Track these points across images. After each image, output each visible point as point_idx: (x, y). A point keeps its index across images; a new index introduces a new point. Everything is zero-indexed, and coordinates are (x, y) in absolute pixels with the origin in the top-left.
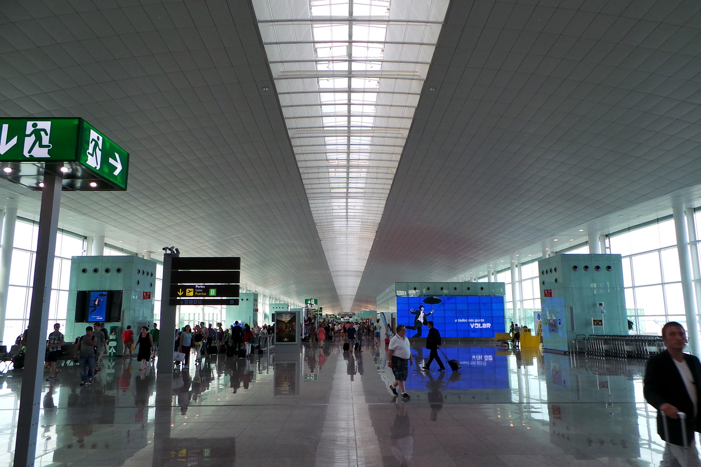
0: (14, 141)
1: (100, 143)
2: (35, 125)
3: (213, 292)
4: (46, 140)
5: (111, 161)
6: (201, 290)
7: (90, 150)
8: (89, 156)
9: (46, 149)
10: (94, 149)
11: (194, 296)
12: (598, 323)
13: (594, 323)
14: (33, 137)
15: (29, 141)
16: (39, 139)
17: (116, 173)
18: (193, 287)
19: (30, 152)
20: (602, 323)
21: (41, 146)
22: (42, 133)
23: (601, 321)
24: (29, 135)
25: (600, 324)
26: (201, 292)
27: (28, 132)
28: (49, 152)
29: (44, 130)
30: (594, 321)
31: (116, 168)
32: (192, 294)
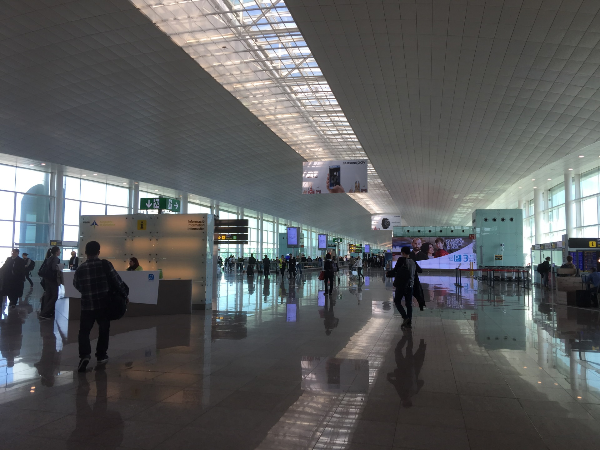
0: (151, 204)
1: (171, 202)
2: (156, 200)
3: (235, 237)
4: (158, 204)
5: (175, 205)
6: (229, 237)
7: (169, 205)
8: (169, 207)
9: (159, 206)
10: (170, 204)
11: (226, 239)
12: (499, 258)
13: (496, 258)
14: (155, 203)
15: (155, 204)
16: (157, 203)
17: (176, 208)
18: (225, 235)
19: (155, 207)
20: (501, 258)
21: (157, 205)
22: (158, 202)
23: (501, 256)
24: (154, 203)
25: (500, 258)
26: (229, 238)
27: (154, 202)
28: (160, 207)
29: (158, 201)
30: (496, 256)
31: (176, 207)
32: (225, 238)
